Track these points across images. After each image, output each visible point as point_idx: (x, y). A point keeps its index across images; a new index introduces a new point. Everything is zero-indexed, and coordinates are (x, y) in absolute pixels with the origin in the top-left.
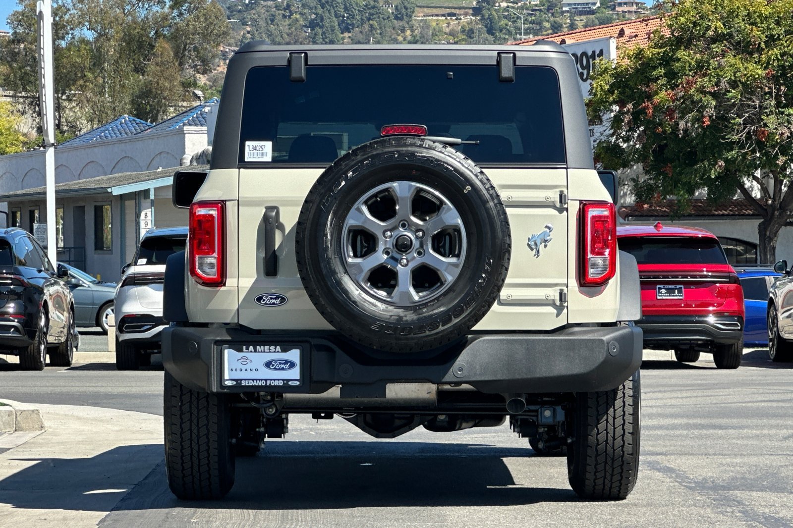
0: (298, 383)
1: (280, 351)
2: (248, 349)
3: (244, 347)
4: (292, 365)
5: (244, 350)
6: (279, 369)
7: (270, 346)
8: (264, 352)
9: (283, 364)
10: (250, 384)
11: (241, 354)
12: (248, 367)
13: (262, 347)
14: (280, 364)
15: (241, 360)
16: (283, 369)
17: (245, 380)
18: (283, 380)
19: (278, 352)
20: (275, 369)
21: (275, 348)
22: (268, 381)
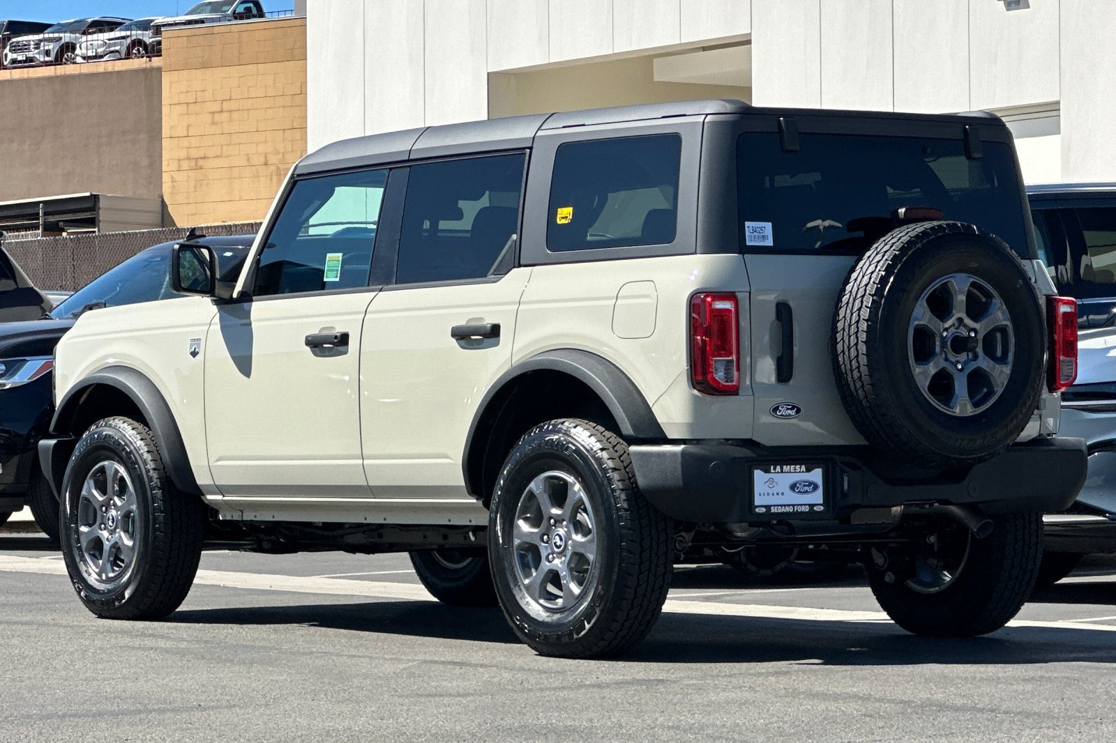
0: (822, 508)
1: (804, 470)
2: (775, 469)
3: (772, 467)
4: (816, 487)
5: (772, 471)
6: (804, 492)
7: (796, 465)
8: (790, 472)
9: (806, 486)
10: (779, 511)
11: (768, 476)
12: (775, 490)
13: (789, 467)
14: (805, 486)
15: (769, 483)
16: (807, 492)
17: (774, 506)
18: (809, 505)
19: (803, 472)
20: (800, 492)
21: (800, 468)
22: (796, 507)
